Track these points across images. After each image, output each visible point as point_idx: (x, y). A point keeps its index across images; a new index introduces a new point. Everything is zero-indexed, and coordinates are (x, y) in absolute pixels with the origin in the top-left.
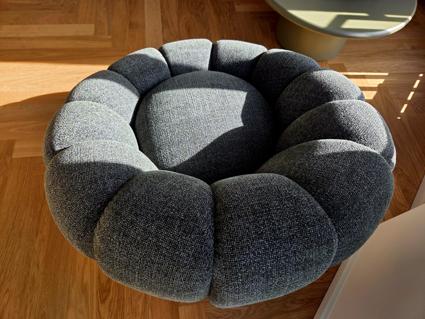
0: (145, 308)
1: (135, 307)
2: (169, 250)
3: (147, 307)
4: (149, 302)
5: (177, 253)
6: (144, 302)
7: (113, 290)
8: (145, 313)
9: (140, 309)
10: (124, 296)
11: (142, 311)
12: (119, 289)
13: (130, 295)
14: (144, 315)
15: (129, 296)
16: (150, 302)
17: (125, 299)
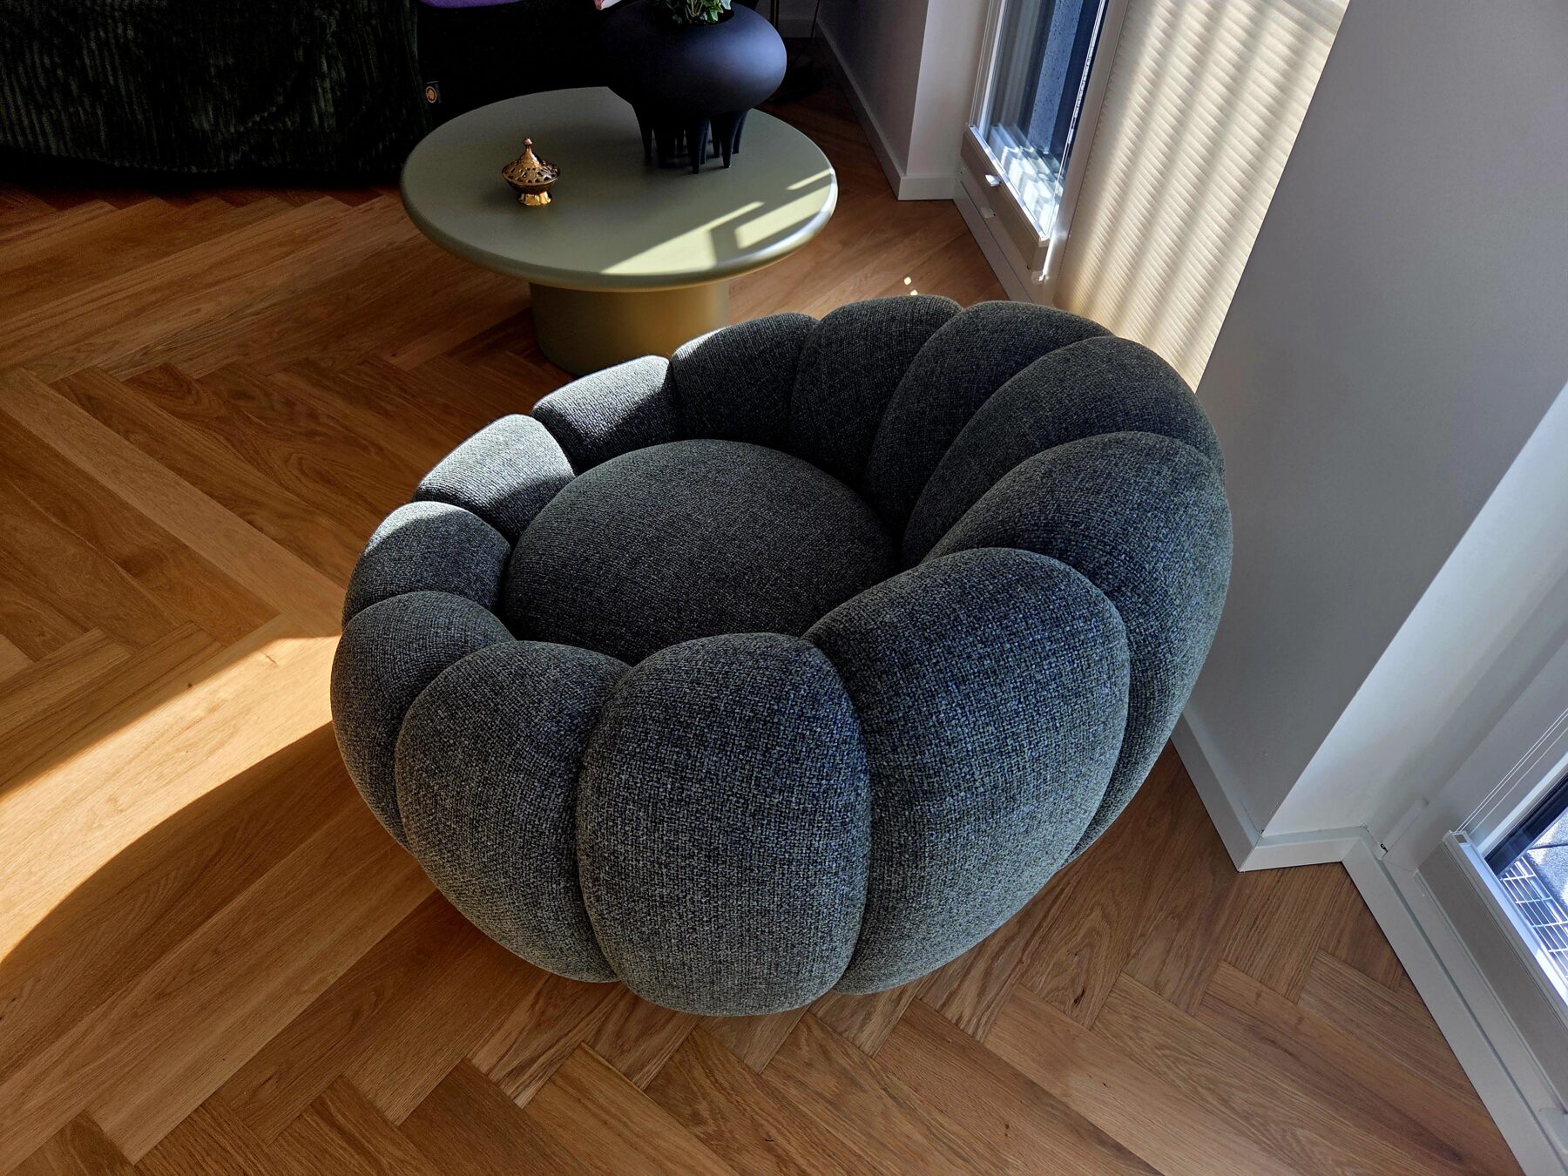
0: (923, 1123)
1: (900, 1144)
2: (1053, 636)
3: (925, 1115)
4: (918, 1102)
5: (1068, 628)
6: (908, 1114)
7: (814, 1166)
8: (935, 1132)
9: (918, 1137)
10: (850, 1150)
11: (925, 1136)
12: (824, 1150)
13: (861, 1135)
14: (938, 1138)
15: (864, 1138)
16: (919, 1099)
17: (861, 1153)
